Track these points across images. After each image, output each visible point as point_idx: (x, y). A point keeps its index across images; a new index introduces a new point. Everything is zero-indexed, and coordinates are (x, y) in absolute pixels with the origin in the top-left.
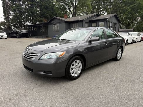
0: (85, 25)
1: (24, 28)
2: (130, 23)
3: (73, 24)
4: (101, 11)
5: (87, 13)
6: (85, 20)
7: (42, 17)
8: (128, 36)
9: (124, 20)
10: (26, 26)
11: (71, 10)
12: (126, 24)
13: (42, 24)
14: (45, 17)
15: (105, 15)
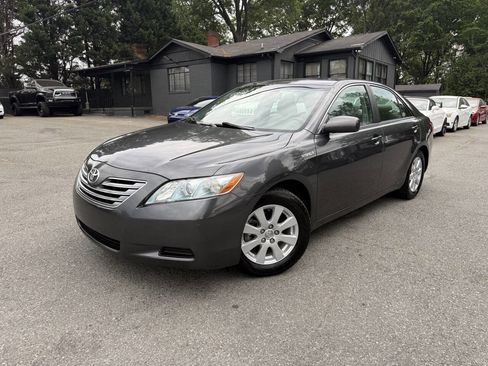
0: (282, 70)
1: (65, 82)
2: (430, 66)
3: (241, 68)
4: (332, 20)
5: (283, 28)
6: (280, 51)
7: (128, 42)
8: (430, 108)
9: (409, 55)
10: (69, 72)
11: (232, 16)
12: (417, 66)
13: (128, 65)
14: (138, 40)
15: (345, 35)
